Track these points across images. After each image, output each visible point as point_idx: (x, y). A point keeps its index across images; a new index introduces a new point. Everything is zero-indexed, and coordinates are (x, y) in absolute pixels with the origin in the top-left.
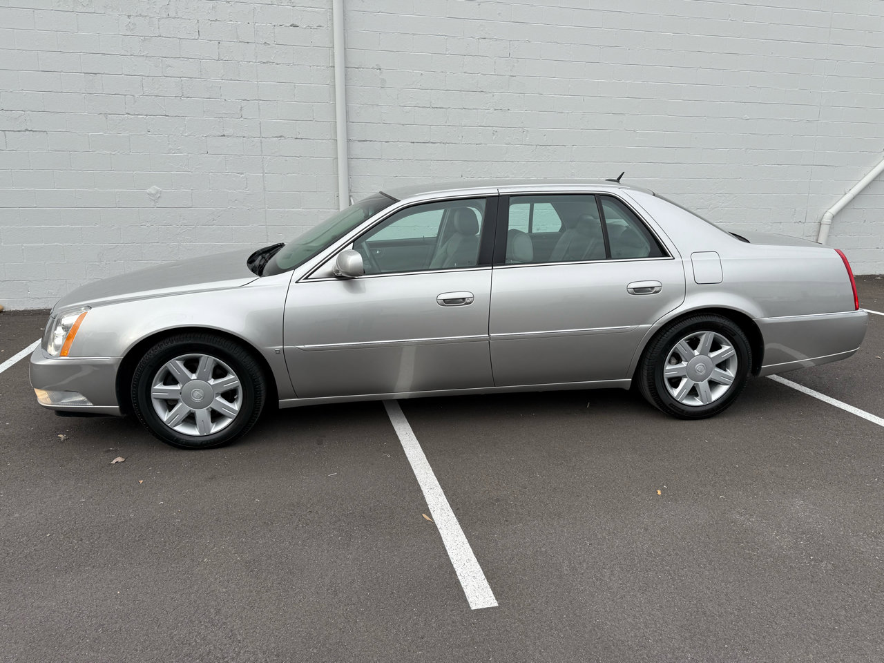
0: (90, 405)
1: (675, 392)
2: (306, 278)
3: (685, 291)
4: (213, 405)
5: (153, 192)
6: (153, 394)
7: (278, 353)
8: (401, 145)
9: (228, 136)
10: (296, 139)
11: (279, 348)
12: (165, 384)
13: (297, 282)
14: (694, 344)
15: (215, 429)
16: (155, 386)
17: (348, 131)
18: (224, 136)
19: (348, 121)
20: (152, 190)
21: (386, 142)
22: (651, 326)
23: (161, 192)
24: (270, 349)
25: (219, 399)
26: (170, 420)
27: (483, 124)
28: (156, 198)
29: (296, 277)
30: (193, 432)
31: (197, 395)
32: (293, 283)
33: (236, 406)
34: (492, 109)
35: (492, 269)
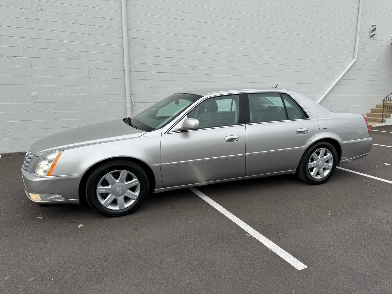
0: (63, 199)
1: (312, 174)
2: (169, 132)
3: (316, 132)
4: (126, 194)
5: (34, 95)
6: (98, 191)
7: (157, 167)
8: (153, 73)
9: (72, 68)
10: (105, 70)
11: (158, 164)
12: (103, 186)
13: (165, 134)
14: (318, 154)
15: (127, 205)
16: (98, 187)
17: (130, 67)
18: (70, 68)
19: (130, 62)
20: (33, 94)
21: (147, 72)
22: (305, 147)
23: (38, 95)
24: (153, 165)
25: (129, 191)
26: (105, 203)
27: (188, 65)
28: (35, 98)
29: (164, 132)
30: (117, 208)
31: (119, 190)
32: (163, 134)
33: (137, 194)
34: (192, 59)
35: (245, 125)
